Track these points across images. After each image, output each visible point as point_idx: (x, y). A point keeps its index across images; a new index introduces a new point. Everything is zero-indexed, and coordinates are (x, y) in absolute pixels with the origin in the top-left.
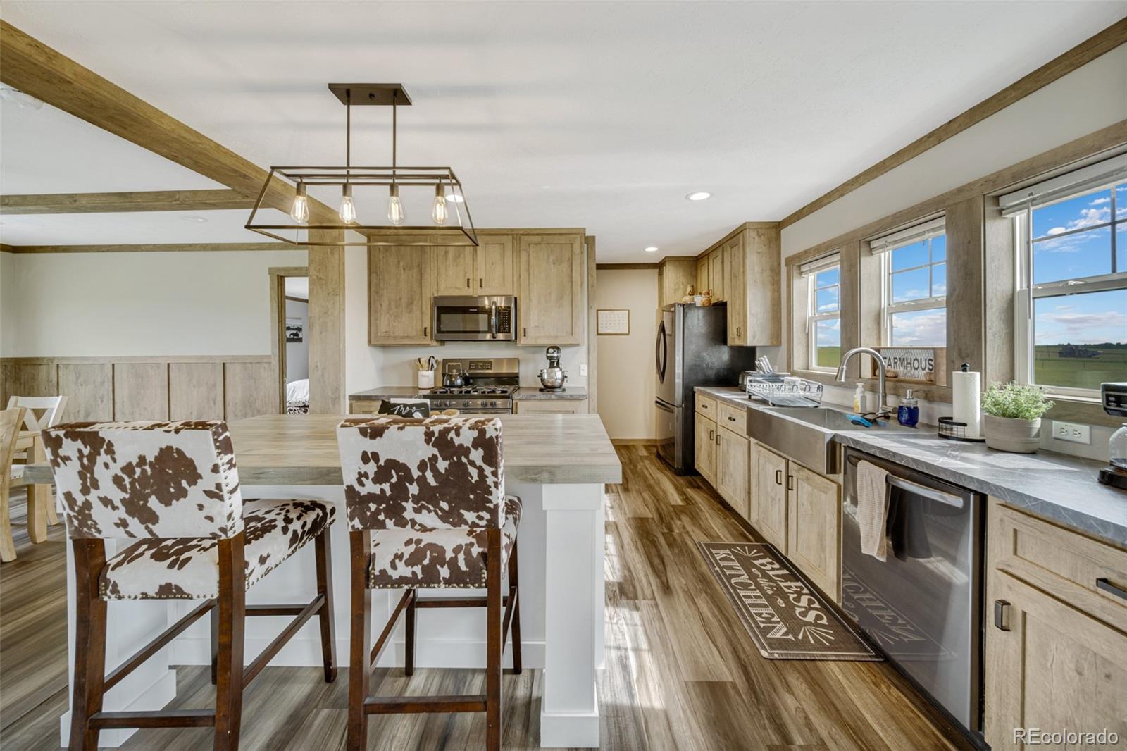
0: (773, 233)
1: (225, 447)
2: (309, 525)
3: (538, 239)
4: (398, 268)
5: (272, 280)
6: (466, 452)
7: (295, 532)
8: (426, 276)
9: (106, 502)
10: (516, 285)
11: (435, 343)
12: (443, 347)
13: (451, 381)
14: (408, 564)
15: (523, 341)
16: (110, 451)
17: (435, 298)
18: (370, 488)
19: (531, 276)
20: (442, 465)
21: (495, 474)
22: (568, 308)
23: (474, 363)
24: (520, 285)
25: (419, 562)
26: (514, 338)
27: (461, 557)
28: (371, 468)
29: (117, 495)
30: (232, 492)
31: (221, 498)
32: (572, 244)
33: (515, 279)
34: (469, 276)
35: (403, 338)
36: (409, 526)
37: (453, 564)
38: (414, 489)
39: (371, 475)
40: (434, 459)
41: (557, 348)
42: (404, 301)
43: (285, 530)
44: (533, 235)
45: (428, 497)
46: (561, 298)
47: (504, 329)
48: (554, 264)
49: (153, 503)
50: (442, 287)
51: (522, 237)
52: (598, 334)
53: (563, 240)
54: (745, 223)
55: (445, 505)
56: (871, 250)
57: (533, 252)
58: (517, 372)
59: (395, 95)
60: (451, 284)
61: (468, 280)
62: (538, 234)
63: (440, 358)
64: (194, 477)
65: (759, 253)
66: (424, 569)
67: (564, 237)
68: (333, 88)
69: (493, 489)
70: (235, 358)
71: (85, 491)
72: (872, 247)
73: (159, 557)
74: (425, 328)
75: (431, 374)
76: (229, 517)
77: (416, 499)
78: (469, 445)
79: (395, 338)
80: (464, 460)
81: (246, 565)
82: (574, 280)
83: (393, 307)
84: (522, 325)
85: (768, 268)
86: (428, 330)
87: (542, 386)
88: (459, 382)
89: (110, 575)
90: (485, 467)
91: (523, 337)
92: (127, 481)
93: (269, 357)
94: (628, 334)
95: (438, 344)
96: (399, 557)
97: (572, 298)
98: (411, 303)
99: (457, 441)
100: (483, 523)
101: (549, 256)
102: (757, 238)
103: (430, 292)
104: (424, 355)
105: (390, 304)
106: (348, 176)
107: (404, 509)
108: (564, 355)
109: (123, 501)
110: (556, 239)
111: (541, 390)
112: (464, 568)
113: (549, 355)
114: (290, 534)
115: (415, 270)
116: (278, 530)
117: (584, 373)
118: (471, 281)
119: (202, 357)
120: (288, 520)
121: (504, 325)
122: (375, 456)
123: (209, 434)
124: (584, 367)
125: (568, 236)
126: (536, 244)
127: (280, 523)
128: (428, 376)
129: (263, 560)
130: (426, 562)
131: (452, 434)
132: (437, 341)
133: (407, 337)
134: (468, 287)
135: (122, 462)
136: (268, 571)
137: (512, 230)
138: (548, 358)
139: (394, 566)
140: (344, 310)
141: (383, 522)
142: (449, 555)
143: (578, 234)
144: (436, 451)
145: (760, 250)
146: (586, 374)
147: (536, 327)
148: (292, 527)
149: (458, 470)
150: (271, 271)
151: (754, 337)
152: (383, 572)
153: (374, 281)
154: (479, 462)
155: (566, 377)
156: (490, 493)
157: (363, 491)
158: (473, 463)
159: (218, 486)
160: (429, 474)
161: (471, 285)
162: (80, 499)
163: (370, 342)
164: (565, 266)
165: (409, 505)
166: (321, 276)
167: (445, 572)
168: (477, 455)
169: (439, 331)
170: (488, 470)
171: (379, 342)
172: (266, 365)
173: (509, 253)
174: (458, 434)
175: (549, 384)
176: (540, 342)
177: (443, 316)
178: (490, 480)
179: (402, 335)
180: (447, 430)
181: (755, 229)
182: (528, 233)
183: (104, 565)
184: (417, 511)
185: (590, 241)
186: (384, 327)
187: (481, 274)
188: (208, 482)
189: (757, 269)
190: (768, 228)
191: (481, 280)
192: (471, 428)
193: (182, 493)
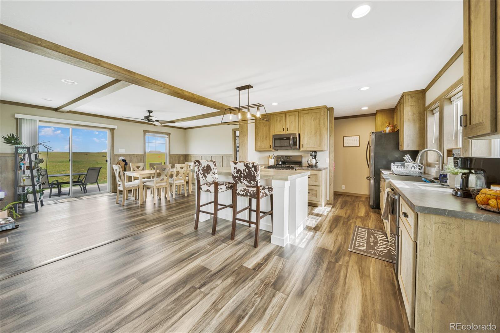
0: (421, 95)
1: (215, 165)
2: (230, 186)
3: (307, 112)
4: (263, 126)
5: (233, 132)
6: (251, 168)
7: (227, 186)
8: (271, 128)
9: (201, 173)
10: (299, 129)
11: (273, 150)
12: (277, 152)
13: (278, 163)
14: (243, 191)
15: (302, 149)
16: (201, 165)
17: (273, 135)
18: (236, 175)
19: (305, 125)
20: (247, 171)
21: (257, 173)
22: (319, 136)
23: (286, 157)
24: (301, 129)
25: (244, 191)
26: (298, 148)
27: (252, 192)
28: (236, 170)
29: (202, 172)
30: (216, 173)
31: (214, 174)
32: (320, 112)
33: (299, 127)
34: (284, 127)
35: (264, 148)
36: (242, 183)
37: (250, 193)
38: (243, 175)
39: (236, 172)
40: (245, 169)
41: (315, 152)
42: (265, 137)
43: (225, 185)
44: (306, 110)
45: (245, 178)
46: (316, 133)
47: (295, 145)
48: (313, 120)
49: (206, 174)
50: (275, 131)
51: (302, 112)
52: (344, 147)
53: (317, 111)
54: (403, 93)
55: (248, 179)
56: (451, 102)
57: (306, 117)
58: (301, 160)
59: (249, 87)
60: (278, 130)
61: (283, 129)
62: (307, 110)
63: (276, 155)
64: (211, 170)
65: (411, 106)
66: (245, 193)
67: (317, 110)
68: (236, 88)
69: (256, 177)
70: (225, 155)
71: (198, 171)
72: (452, 101)
73: (207, 185)
74: (270, 145)
75: (273, 160)
76: (216, 178)
77: (243, 178)
78: (251, 166)
79: (262, 148)
80: (251, 170)
81: (218, 188)
82: (321, 125)
83: (262, 139)
84: (301, 143)
85: (418, 112)
86: (271, 146)
87: (308, 166)
88: (280, 163)
89: (201, 187)
90: (255, 172)
91: (302, 148)
92: (203, 170)
93: (232, 155)
94: (359, 147)
95: (275, 150)
96: (241, 190)
97: (320, 133)
98: (266, 137)
99: (249, 166)
100: (255, 184)
101: (311, 118)
102: (410, 99)
103: (272, 133)
104: (271, 154)
105: (261, 138)
106: (240, 108)
107: (241, 180)
108: (319, 155)
109: (203, 173)
110: (314, 111)
111: (308, 167)
112: (252, 194)
113: (311, 154)
114: (226, 186)
115: (268, 126)
116: (224, 185)
117: (328, 161)
118: (284, 129)
119: (218, 155)
120: (226, 184)
121: (294, 144)
122: (236, 168)
123: (213, 162)
124: (328, 160)
125: (318, 109)
126: (307, 114)
127: (225, 184)
128: (272, 161)
129: (221, 189)
130: (246, 191)
131: (248, 164)
132: (274, 149)
133: (266, 148)
134: (283, 131)
135: (202, 167)
136: (222, 192)
137: (298, 110)
138: (310, 155)
139: (240, 192)
140: (247, 140)
141: (238, 182)
142: (250, 191)
143: (323, 108)
144: (246, 168)
145: (412, 105)
146: (328, 162)
147: (307, 144)
148: (226, 185)
149: (250, 172)
150: (233, 130)
151: (408, 146)
152: (238, 192)
153: (256, 131)
154: (253, 171)
155: (317, 162)
156: (256, 178)
157: (235, 175)
158: (252, 171)
159: (214, 172)
160: (245, 172)
161: (284, 130)
162: (198, 172)
163: (255, 150)
164: (318, 120)
165: (242, 179)
166: (242, 131)
167: (249, 194)
168: (253, 169)
169: (274, 146)
170: (255, 173)
171: (259, 150)
172: (231, 157)
173: (297, 118)
174: (249, 164)
175: (311, 165)
176: (308, 149)
177: (276, 141)
178: (256, 175)
179: (264, 147)
180: (247, 163)
181: (409, 95)
182: (304, 110)
183: (200, 185)
184: (243, 180)
185: (331, 110)
186: (259, 145)
187: (288, 126)
188: (213, 171)
189: (410, 114)
190: (417, 93)
191: (288, 128)
192: (252, 163)
193: (210, 173)
